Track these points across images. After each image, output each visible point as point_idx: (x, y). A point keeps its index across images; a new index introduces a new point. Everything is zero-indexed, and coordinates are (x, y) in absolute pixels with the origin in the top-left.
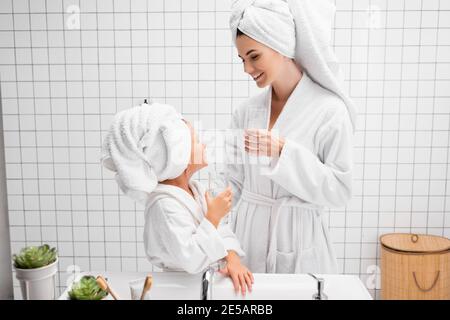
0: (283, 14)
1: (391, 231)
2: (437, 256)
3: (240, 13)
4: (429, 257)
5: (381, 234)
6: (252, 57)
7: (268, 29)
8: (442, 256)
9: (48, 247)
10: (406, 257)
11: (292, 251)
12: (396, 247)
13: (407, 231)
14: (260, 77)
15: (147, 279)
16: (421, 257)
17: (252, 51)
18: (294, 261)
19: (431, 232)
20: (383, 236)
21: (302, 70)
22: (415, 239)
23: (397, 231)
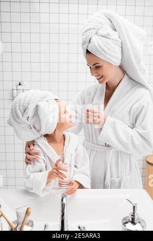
0: (116, 40)
3: (88, 39)
6: (96, 67)
7: (106, 50)
11: (118, 177)
14: (101, 78)
15: (28, 209)
17: (97, 64)
18: (120, 183)
20: (146, 157)
21: (124, 72)
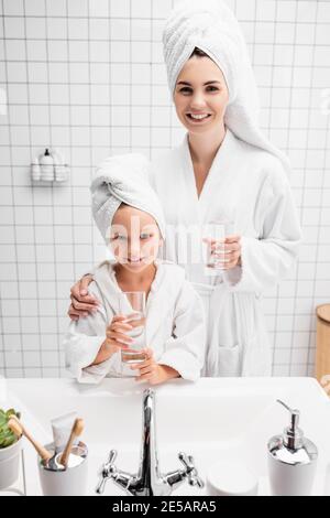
5: (315, 306)
15: (76, 422)
20: (318, 308)
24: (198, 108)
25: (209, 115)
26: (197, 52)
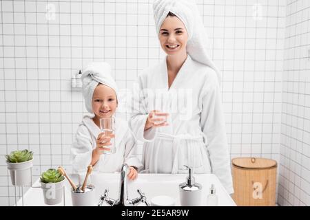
1: (239, 156)
2: (266, 170)
4: (262, 171)
8: (270, 170)
9: (27, 151)
10: (247, 171)
12: (241, 166)
13: (249, 156)
16: (257, 171)
19: (263, 156)
20: (234, 159)
22: (253, 160)
23: (243, 156)
24: (172, 42)
25: (178, 46)
26: (170, 14)
